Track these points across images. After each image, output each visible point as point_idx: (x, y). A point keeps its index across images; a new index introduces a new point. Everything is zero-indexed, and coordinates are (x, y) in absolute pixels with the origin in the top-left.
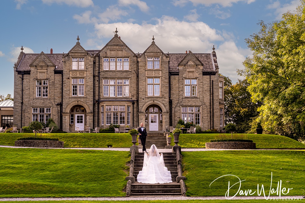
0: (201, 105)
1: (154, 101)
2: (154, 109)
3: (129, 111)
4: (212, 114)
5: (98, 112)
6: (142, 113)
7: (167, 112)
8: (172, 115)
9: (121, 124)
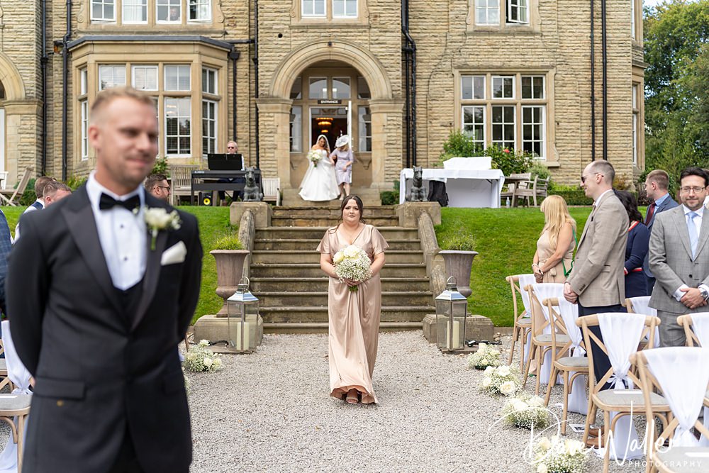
0: (552, 67)
1: (330, 44)
2: (330, 88)
3: (212, 90)
4: (599, 109)
5: (66, 95)
6: (274, 99)
7: (395, 99)
8: (414, 113)
9: (171, 156)
